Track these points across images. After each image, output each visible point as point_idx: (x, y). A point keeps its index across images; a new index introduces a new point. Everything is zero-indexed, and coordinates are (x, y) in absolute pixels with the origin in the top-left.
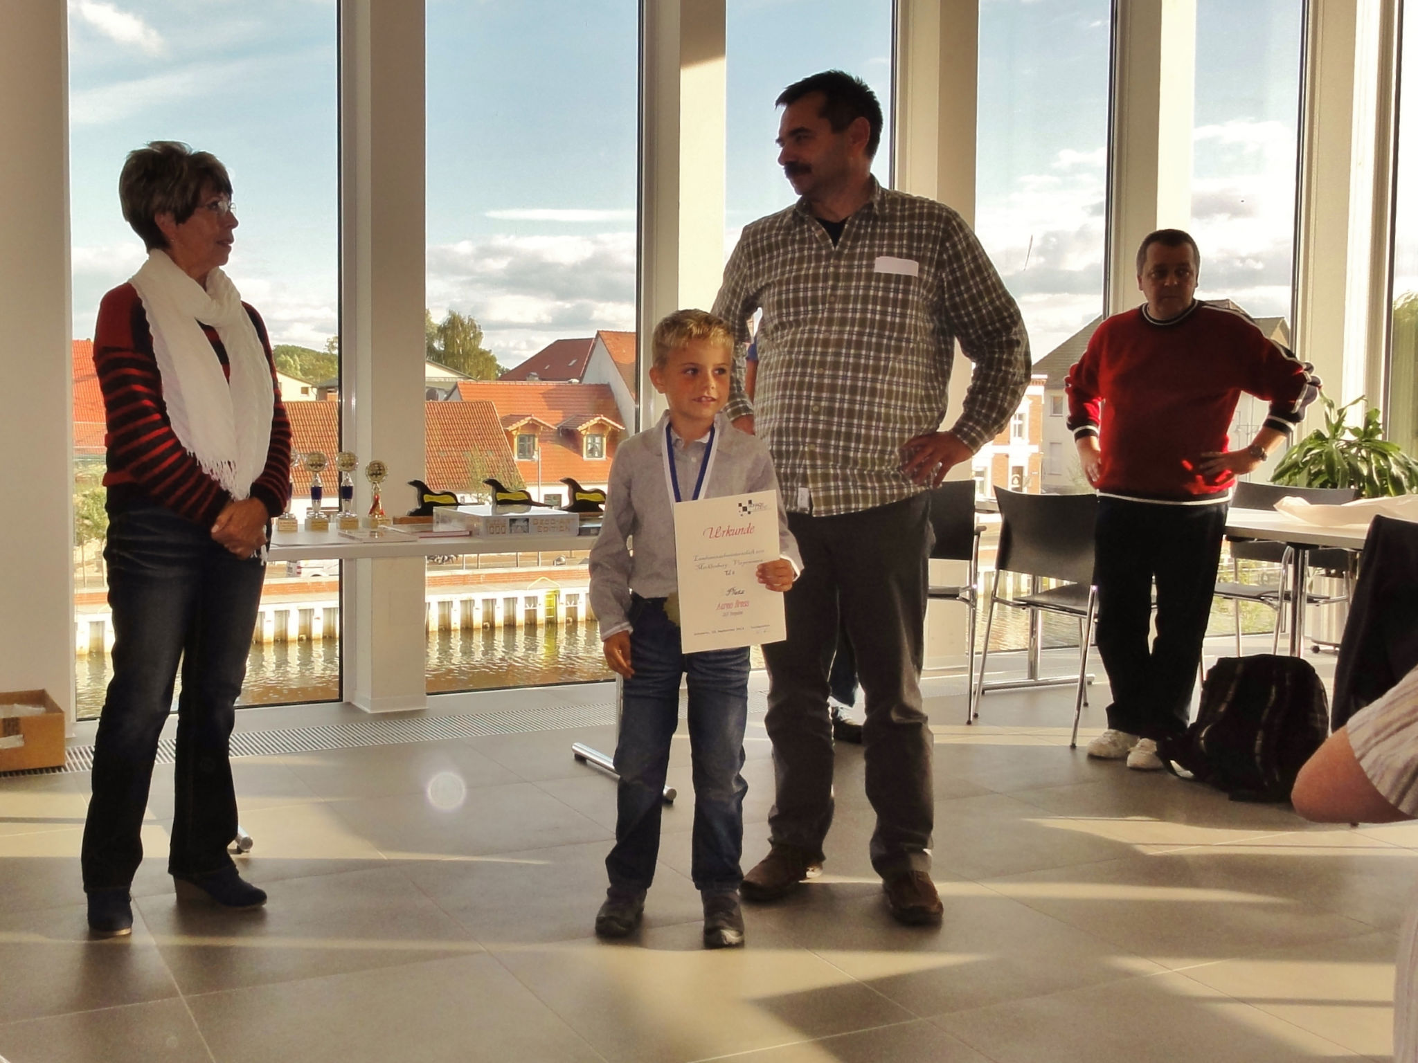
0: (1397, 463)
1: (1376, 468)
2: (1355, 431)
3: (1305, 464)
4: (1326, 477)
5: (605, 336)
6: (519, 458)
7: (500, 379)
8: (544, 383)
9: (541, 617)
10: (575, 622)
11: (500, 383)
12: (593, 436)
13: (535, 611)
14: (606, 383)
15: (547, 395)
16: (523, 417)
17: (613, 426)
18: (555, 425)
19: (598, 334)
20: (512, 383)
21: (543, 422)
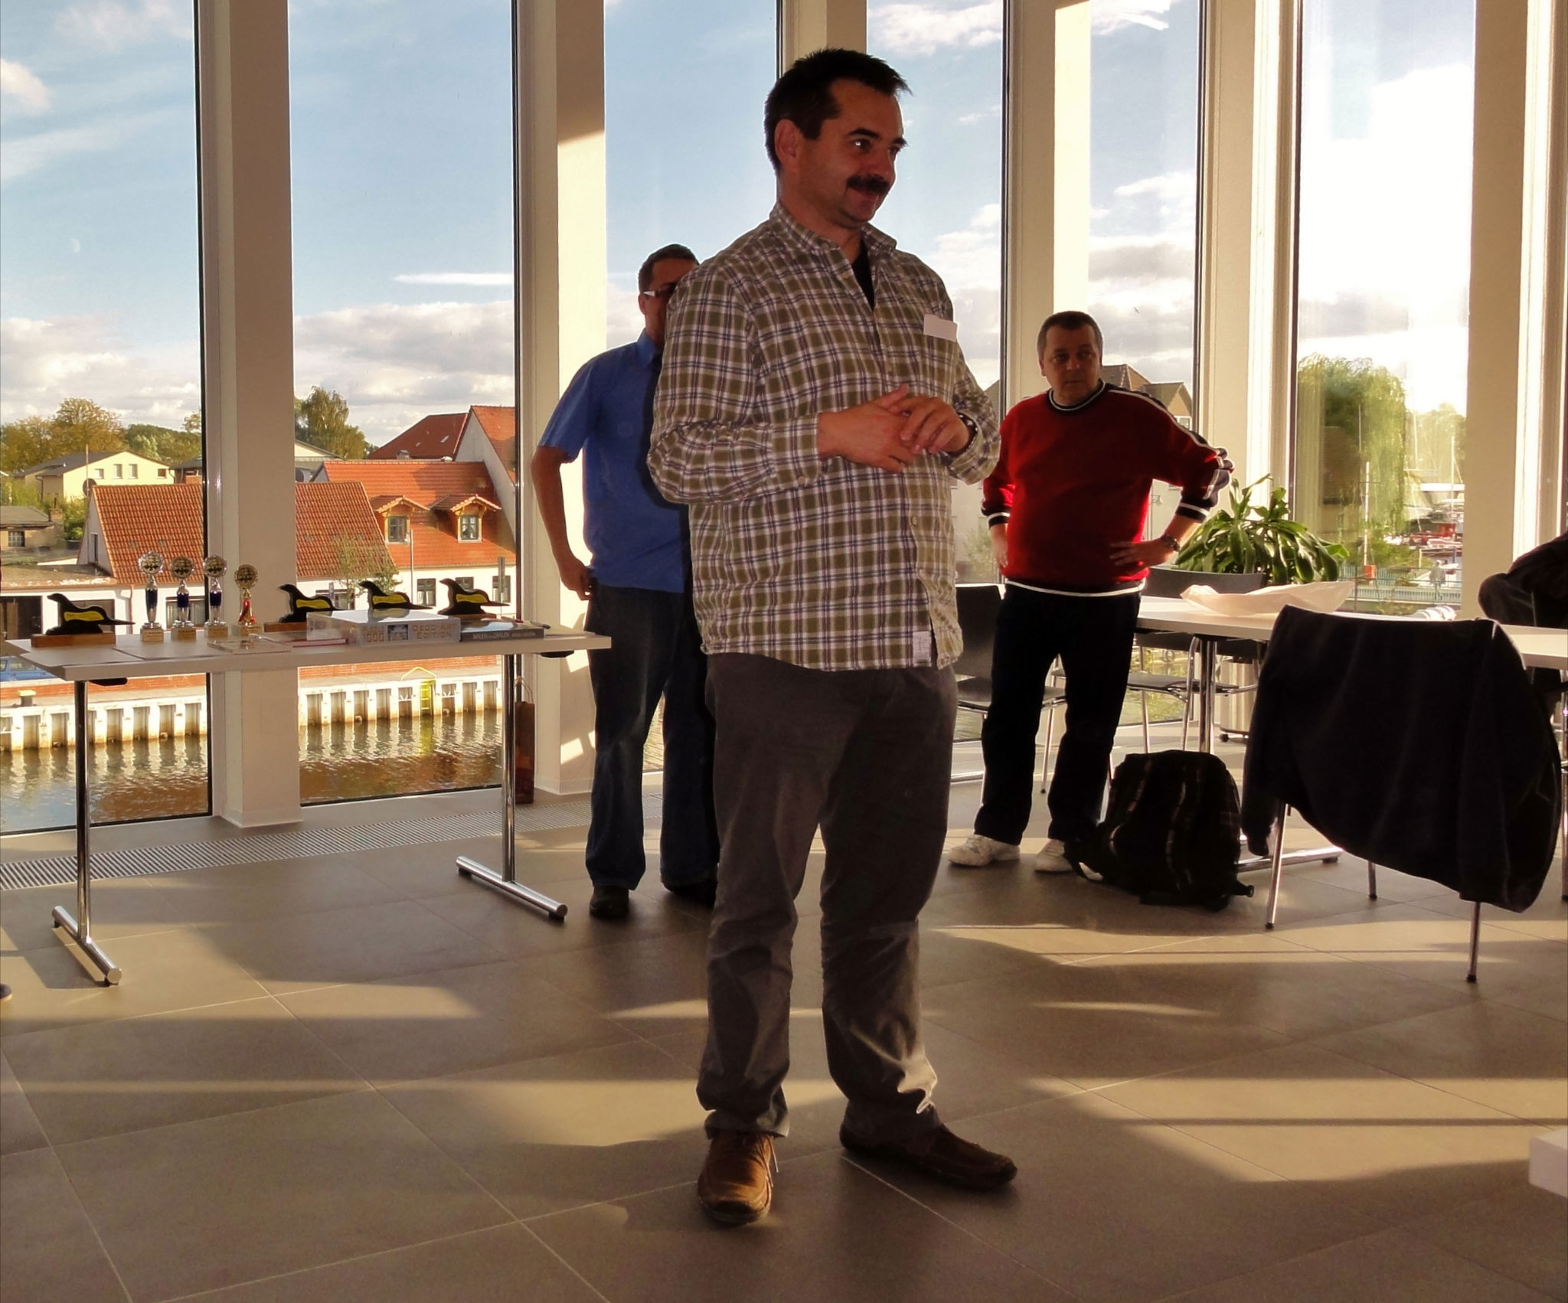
0: (1304, 543)
1: (1283, 549)
2: (1261, 511)
3: (1210, 545)
4: (1232, 559)
5: (479, 412)
6: (390, 541)
7: (370, 457)
8: (416, 462)
9: (416, 708)
10: (452, 713)
11: (368, 462)
12: (468, 517)
13: (410, 703)
14: (481, 460)
15: (417, 475)
16: (394, 498)
17: (488, 505)
18: (427, 506)
19: (472, 409)
20: (381, 462)
21: (416, 503)
